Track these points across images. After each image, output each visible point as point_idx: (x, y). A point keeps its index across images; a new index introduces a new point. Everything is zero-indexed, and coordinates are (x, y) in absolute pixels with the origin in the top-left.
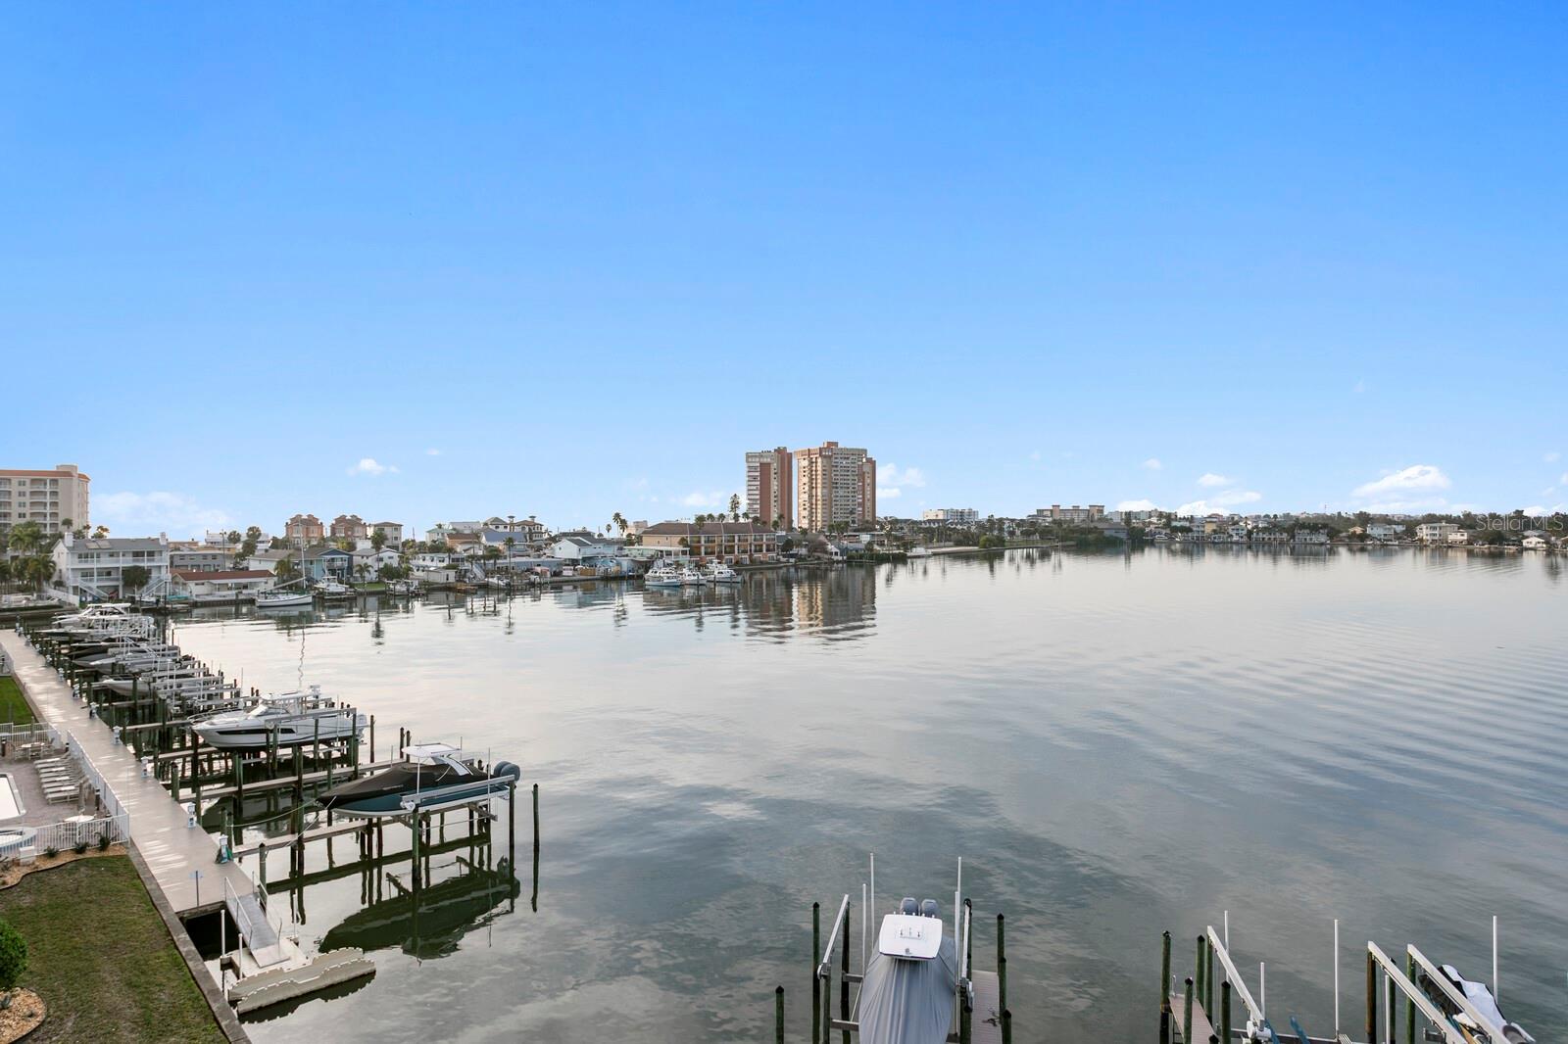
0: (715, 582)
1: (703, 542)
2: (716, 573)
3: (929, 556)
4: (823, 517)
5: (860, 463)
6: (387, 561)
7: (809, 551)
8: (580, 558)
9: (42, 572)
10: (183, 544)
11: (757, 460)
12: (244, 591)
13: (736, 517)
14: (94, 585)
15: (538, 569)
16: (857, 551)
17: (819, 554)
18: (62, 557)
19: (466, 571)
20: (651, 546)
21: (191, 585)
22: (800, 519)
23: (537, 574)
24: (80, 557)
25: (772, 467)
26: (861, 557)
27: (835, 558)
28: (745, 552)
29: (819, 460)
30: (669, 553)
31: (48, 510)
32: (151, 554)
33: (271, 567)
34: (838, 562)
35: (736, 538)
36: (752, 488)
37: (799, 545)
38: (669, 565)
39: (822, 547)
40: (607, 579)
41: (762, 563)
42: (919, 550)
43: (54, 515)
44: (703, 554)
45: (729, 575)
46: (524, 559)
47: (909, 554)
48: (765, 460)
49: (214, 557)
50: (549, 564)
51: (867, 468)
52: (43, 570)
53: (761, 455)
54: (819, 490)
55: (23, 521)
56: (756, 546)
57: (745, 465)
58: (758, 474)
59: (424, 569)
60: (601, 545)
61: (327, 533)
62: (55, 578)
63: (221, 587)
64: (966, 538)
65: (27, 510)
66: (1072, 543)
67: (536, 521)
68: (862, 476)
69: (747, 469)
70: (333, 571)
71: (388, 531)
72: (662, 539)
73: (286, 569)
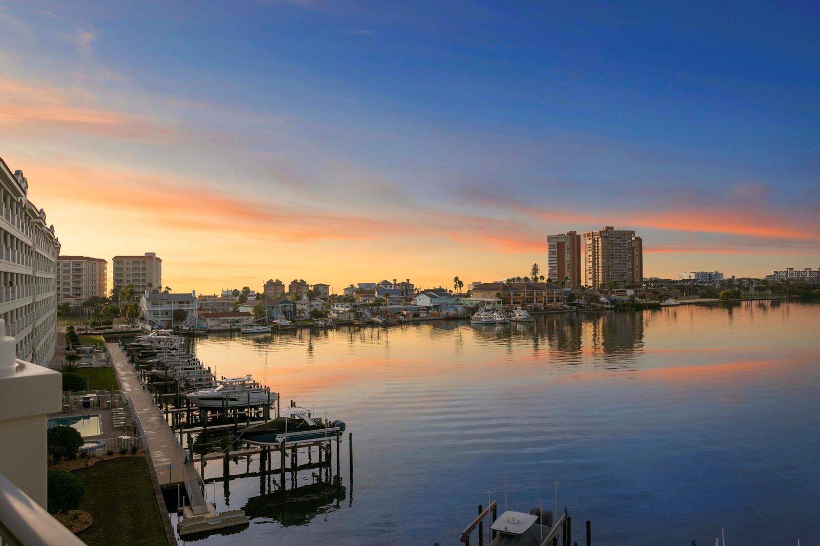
0: (517, 321)
1: (512, 296)
2: (517, 315)
3: (677, 305)
4: (603, 278)
5: (630, 241)
6: (315, 307)
7: (587, 302)
8: (432, 305)
9: (134, 313)
10: (209, 297)
11: (555, 240)
12: (236, 324)
13: (536, 279)
14: (159, 320)
15: (405, 313)
16: (623, 302)
17: (595, 304)
18: (144, 305)
19: (361, 313)
20: (477, 298)
21: (208, 320)
22: (586, 280)
23: (404, 315)
24: (152, 304)
25: (566, 246)
26: (625, 305)
27: (606, 306)
28: (540, 302)
29: (600, 239)
30: (489, 303)
31: (141, 278)
32: (188, 302)
33: (250, 310)
34: (608, 309)
35: (535, 293)
36: (552, 259)
37: (580, 298)
38: (489, 310)
39: (596, 299)
40: (448, 319)
41: (552, 309)
42: (671, 301)
43: (144, 281)
44: (512, 303)
45: (525, 317)
46: (397, 306)
47: (662, 304)
48: (561, 240)
49: (223, 304)
50: (411, 309)
51: (635, 244)
52: (135, 311)
53: (558, 237)
54: (600, 260)
55: (128, 284)
56: (549, 298)
57: (547, 244)
58: (556, 250)
59: (338, 312)
60: (445, 298)
61: (287, 290)
62: (140, 316)
63: (223, 322)
64: (711, 293)
65: (131, 278)
66: (797, 296)
67: (410, 282)
68: (632, 250)
69: (548, 247)
70: (285, 313)
71: (321, 289)
72: (485, 293)
73: (259, 311)
